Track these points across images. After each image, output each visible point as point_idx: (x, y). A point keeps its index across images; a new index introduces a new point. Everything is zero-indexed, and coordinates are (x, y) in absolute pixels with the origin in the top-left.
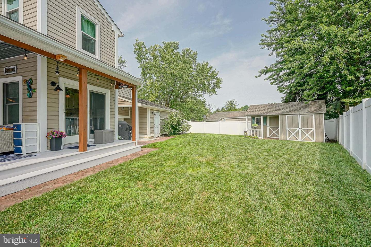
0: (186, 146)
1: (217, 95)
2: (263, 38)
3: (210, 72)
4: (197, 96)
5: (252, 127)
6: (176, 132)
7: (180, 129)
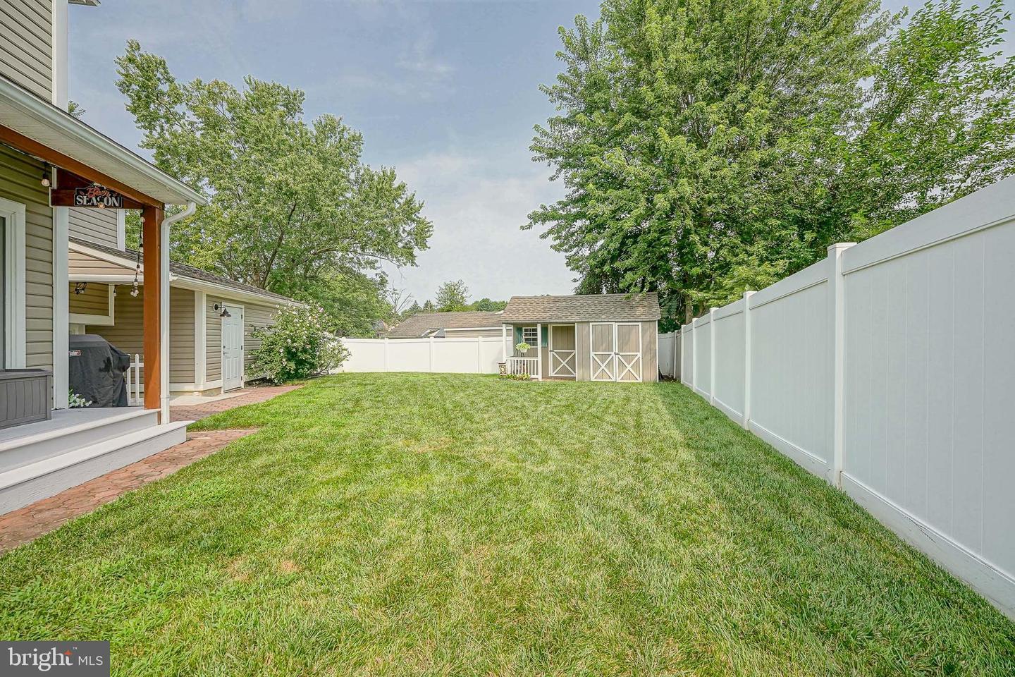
0: (352, 412)
1: (417, 266)
2: (538, 136)
3: (400, 200)
4: (360, 264)
5: (517, 353)
6: (305, 370)
7: (315, 361)
